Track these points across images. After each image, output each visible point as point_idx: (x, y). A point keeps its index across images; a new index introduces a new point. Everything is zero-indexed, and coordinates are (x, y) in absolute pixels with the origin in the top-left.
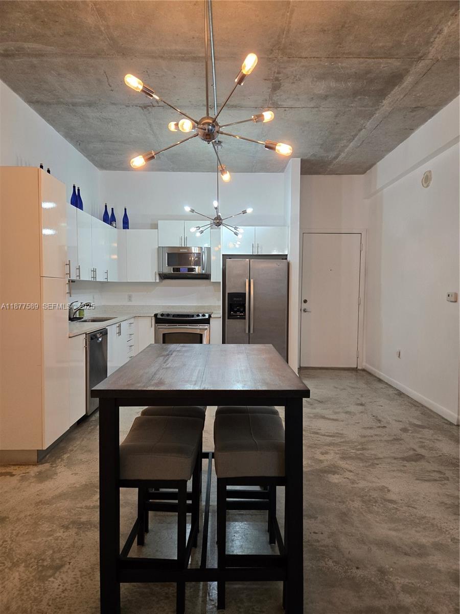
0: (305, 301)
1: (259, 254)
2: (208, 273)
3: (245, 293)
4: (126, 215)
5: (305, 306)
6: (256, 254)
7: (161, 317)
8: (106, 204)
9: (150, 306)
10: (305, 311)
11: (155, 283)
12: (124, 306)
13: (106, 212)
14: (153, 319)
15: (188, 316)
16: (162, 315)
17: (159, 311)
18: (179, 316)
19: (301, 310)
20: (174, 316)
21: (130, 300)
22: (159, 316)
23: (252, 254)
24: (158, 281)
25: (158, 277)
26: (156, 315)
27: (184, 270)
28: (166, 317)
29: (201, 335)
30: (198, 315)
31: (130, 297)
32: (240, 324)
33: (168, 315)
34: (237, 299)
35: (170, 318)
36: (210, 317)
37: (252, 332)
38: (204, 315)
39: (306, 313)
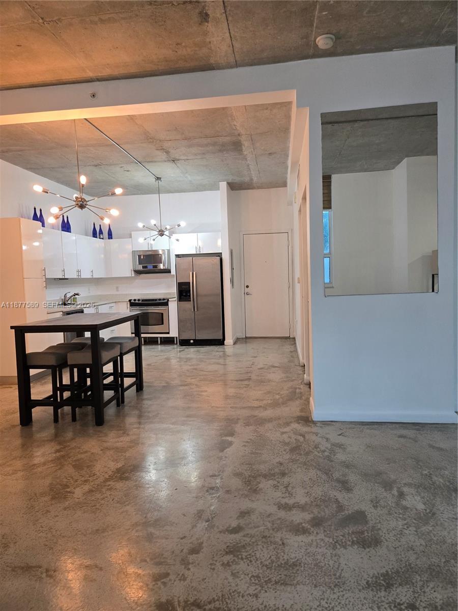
0: (247, 287)
1: (201, 253)
2: (169, 268)
3: (189, 283)
4: (110, 229)
5: (247, 290)
6: (199, 253)
7: (134, 302)
8: (94, 222)
10: (248, 294)
11: (132, 277)
12: (113, 295)
13: (94, 228)
14: (129, 303)
15: (153, 300)
16: (135, 300)
17: (133, 298)
18: (146, 300)
19: (244, 293)
20: (143, 300)
21: (117, 290)
22: (132, 301)
23: (195, 253)
24: (133, 275)
25: (133, 273)
26: (130, 301)
27: (150, 267)
28: (137, 302)
29: (162, 314)
30: (160, 300)
31: (117, 288)
32: (188, 305)
33: (139, 300)
34: (185, 287)
35: (140, 302)
36: (168, 300)
37: (196, 310)
38: (164, 299)
39: (248, 296)
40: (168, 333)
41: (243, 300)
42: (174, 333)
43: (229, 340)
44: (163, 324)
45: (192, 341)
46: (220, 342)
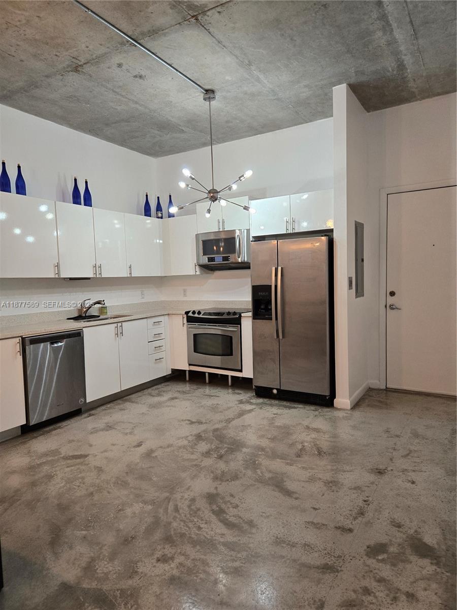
0: (392, 294)
3: (271, 286)
4: (170, 202)
5: (391, 300)
7: (192, 315)
8: (147, 193)
9: (202, 301)
10: (392, 307)
11: (196, 275)
12: (179, 301)
13: (147, 203)
14: (185, 316)
15: (219, 314)
16: (194, 312)
17: (191, 308)
18: (210, 313)
19: (386, 306)
20: (205, 314)
21: (185, 295)
22: (190, 314)
24: (198, 273)
25: (198, 268)
26: (187, 313)
27: (219, 259)
28: (196, 315)
29: (231, 338)
30: (229, 313)
31: (185, 291)
32: (268, 327)
33: (199, 313)
34: (264, 294)
35: (201, 316)
36: (240, 316)
37: (281, 337)
38: (235, 313)
39: (394, 311)
40: (241, 371)
41: (383, 320)
42: (248, 372)
43: (343, 400)
44: (231, 354)
45: (275, 391)
46: (326, 401)
